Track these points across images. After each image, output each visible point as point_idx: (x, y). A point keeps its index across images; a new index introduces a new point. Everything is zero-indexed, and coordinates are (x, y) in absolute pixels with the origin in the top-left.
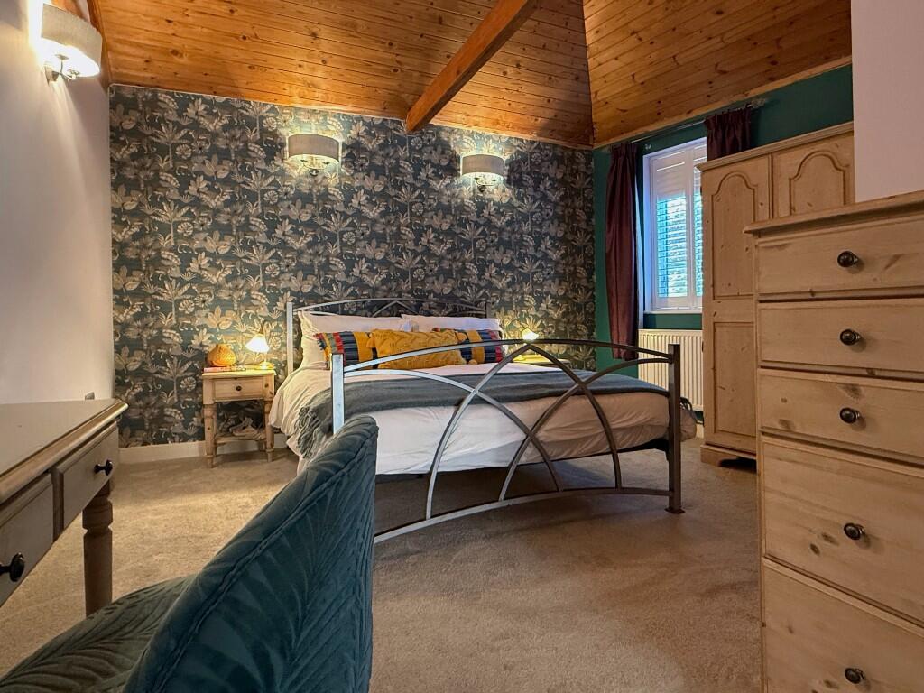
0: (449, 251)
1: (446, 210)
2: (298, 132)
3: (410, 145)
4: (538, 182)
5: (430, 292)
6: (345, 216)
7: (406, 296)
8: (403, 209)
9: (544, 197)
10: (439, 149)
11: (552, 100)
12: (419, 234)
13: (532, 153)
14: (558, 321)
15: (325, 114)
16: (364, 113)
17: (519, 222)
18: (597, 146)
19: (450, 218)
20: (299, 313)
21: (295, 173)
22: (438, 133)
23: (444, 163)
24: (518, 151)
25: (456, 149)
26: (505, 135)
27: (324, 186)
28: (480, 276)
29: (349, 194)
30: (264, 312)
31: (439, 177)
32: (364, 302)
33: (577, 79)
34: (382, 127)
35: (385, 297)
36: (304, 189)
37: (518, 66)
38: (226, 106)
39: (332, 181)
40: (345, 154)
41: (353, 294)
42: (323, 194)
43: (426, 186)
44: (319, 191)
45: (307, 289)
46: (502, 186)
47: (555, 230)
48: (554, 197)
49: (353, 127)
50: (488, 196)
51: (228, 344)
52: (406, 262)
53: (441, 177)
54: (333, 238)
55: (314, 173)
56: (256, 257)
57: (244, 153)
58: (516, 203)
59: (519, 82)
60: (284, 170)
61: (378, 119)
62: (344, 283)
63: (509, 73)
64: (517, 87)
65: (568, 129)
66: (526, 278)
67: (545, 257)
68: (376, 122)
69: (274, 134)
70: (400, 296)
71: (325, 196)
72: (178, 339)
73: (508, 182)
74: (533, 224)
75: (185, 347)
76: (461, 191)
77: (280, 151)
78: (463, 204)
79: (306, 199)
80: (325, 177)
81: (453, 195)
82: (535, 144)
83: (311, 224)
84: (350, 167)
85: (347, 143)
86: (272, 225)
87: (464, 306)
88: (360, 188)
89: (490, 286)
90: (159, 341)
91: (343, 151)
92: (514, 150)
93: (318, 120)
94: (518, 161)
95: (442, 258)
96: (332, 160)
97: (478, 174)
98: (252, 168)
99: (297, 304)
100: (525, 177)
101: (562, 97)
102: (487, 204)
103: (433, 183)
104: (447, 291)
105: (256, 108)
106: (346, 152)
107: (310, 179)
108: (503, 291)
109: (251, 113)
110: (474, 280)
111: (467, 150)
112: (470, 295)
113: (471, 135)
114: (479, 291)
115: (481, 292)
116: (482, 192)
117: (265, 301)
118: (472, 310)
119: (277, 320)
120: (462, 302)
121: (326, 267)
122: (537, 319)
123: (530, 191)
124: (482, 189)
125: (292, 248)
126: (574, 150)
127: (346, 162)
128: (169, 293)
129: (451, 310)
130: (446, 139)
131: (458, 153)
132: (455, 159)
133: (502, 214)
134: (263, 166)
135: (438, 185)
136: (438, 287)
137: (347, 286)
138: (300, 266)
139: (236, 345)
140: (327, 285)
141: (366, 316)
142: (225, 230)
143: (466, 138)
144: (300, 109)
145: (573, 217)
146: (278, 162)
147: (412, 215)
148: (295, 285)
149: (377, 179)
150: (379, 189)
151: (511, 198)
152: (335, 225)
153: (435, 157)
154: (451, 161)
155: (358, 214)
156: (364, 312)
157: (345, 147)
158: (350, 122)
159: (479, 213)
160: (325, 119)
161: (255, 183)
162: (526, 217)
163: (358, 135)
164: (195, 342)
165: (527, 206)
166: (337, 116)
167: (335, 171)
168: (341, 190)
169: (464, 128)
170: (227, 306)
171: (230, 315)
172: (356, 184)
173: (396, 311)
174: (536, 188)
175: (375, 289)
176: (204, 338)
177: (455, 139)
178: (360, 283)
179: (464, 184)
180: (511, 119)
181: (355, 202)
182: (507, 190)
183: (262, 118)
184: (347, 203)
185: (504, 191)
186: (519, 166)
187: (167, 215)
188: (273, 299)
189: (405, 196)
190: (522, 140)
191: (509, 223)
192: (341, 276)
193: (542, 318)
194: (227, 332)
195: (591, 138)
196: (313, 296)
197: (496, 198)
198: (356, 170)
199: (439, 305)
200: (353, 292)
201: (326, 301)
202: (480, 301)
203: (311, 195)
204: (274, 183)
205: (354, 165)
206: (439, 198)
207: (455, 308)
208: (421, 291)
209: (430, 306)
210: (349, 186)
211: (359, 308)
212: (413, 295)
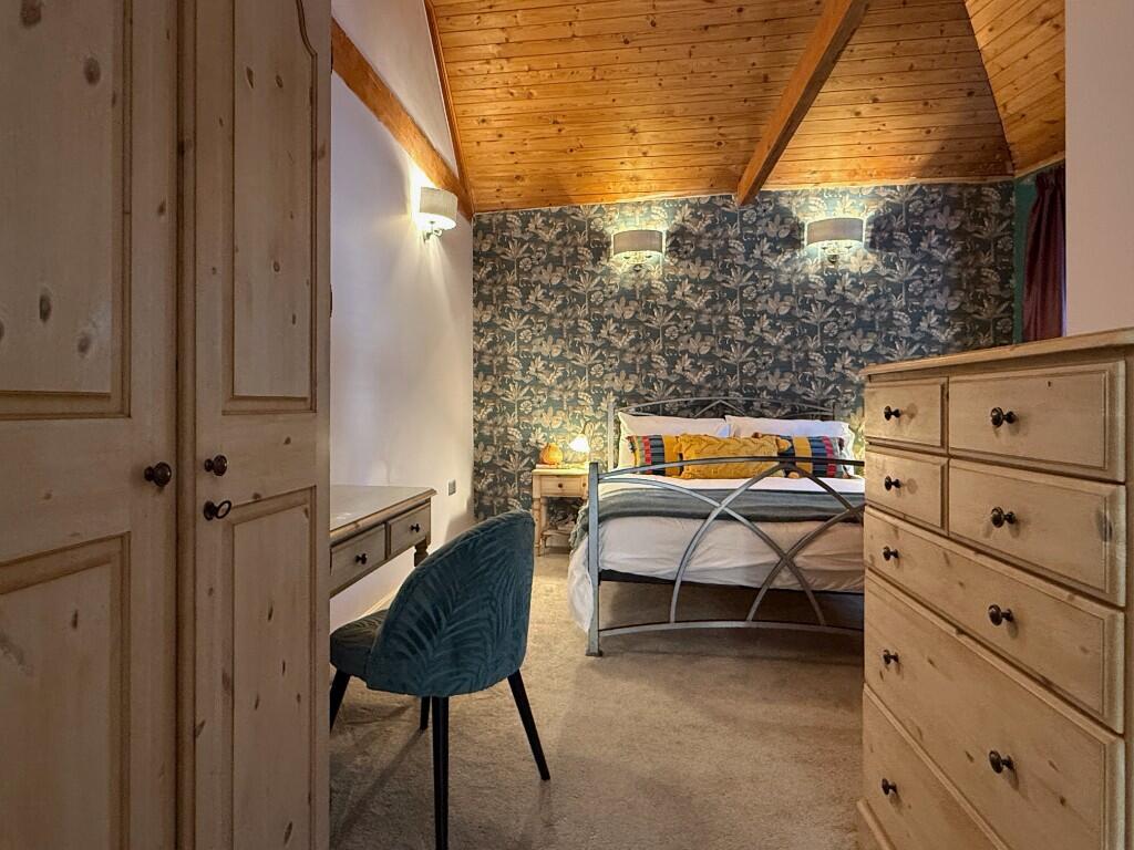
0: (789, 340)
1: (785, 291)
2: (623, 228)
3: (741, 220)
4: (916, 240)
5: (762, 389)
6: (668, 310)
7: (733, 395)
8: (732, 295)
9: (928, 259)
10: (778, 218)
11: (933, 130)
12: (750, 322)
13: (909, 203)
15: (649, 204)
16: (690, 194)
17: (886, 295)
18: (1019, 174)
19: (789, 300)
20: (620, 413)
21: (619, 271)
22: (776, 200)
23: (784, 234)
24: (888, 202)
25: (800, 216)
26: (868, 186)
27: (647, 281)
28: (829, 368)
29: (672, 287)
30: (589, 412)
31: (776, 252)
32: (686, 402)
33: (970, 94)
34: (710, 206)
35: (710, 396)
36: (628, 286)
37: (875, 101)
38: (560, 215)
39: (656, 274)
40: (669, 243)
41: (676, 394)
42: (646, 289)
43: (760, 266)
44: (642, 286)
45: (629, 389)
46: (863, 251)
47: (945, 301)
48: (943, 256)
49: (678, 212)
50: (841, 267)
51: (558, 443)
52: (734, 356)
53: (779, 252)
54: (655, 334)
55: (638, 268)
56: (583, 358)
57: (574, 258)
58: (883, 271)
59: (878, 119)
60: (609, 269)
61: (705, 198)
62: (665, 381)
63: (863, 112)
64: (876, 126)
65: (966, 157)
67: (927, 339)
68: (703, 202)
69: (601, 234)
70: (727, 395)
71: (648, 291)
72: (519, 437)
73: (872, 245)
74: (909, 296)
75: (524, 444)
76: (805, 266)
77: (605, 250)
78: (807, 281)
79: (628, 295)
80: (648, 271)
81: (795, 272)
82: (916, 189)
83: (634, 322)
84: (674, 256)
85: (671, 231)
86: (598, 325)
87: (806, 406)
88: (683, 278)
89: (842, 379)
90: (504, 438)
91: (667, 240)
92: (881, 203)
93: (642, 212)
94: (887, 217)
95: (778, 349)
96: (654, 253)
97: (827, 243)
98: (581, 271)
99: (620, 404)
100: (898, 235)
101: (950, 123)
102: (840, 278)
103: (768, 260)
104: (784, 387)
105: (586, 210)
106: (671, 241)
107: (633, 275)
109: (580, 218)
110: (821, 373)
111: (813, 213)
112: (814, 392)
113: (820, 195)
114: (826, 388)
115: (830, 388)
116: (833, 263)
117: (590, 402)
118: (817, 410)
119: (601, 420)
120: (805, 401)
121: (648, 365)
123: (906, 252)
124: (834, 259)
125: (615, 347)
126: (979, 187)
127: (670, 251)
128: (513, 394)
129: (788, 410)
130: (786, 206)
131: (802, 220)
132: (798, 227)
133: (861, 287)
134: (590, 268)
135: (774, 262)
136: (772, 383)
137: (668, 384)
138: (623, 365)
139: (565, 444)
140: (649, 384)
141: (688, 417)
142: (558, 334)
143: (812, 200)
144: (625, 204)
145: (977, 280)
146: (604, 262)
147: (743, 300)
148: (617, 384)
149: (703, 264)
150: (705, 275)
151: (876, 266)
152: (657, 320)
153: (772, 230)
154: (793, 231)
155: (683, 307)
156: (687, 412)
157: (670, 235)
158: (675, 207)
159: (829, 291)
160: (650, 209)
161: (584, 285)
162: (897, 290)
163: (683, 220)
164: (532, 440)
165: (900, 273)
166: (661, 203)
167: (658, 262)
168: (664, 282)
169: (810, 187)
170: (558, 405)
171: (561, 415)
172: (680, 273)
173: (720, 412)
174: (914, 248)
175: (699, 387)
176: (538, 437)
177: (799, 203)
178: (683, 381)
179: (808, 256)
180: (873, 165)
181: (678, 293)
182: (869, 255)
183: (591, 220)
184: (669, 296)
185: (865, 258)
186: (889, 223)
187: (513, 324)
188: (598, 398)
189: (734, 279)
190: (894, 188)
191: (872, 299)
192: (663, 375)
194: (558, 431)
195: (1009, 164)
196: (634, 396)
197: (854, 269)
198: (681, 259)
199: (773, 404)
200: (675, 391)
201: (647, 401)
202: (828, 400)
203: (634, 291)
204: (601, 283)
205: (678, 253)
206: (776, 277)
207: (794, 409)
208: (751, 388)
209: (762, 407)
210: (673, 277)
211: (681, 409)
212: (742, 393)
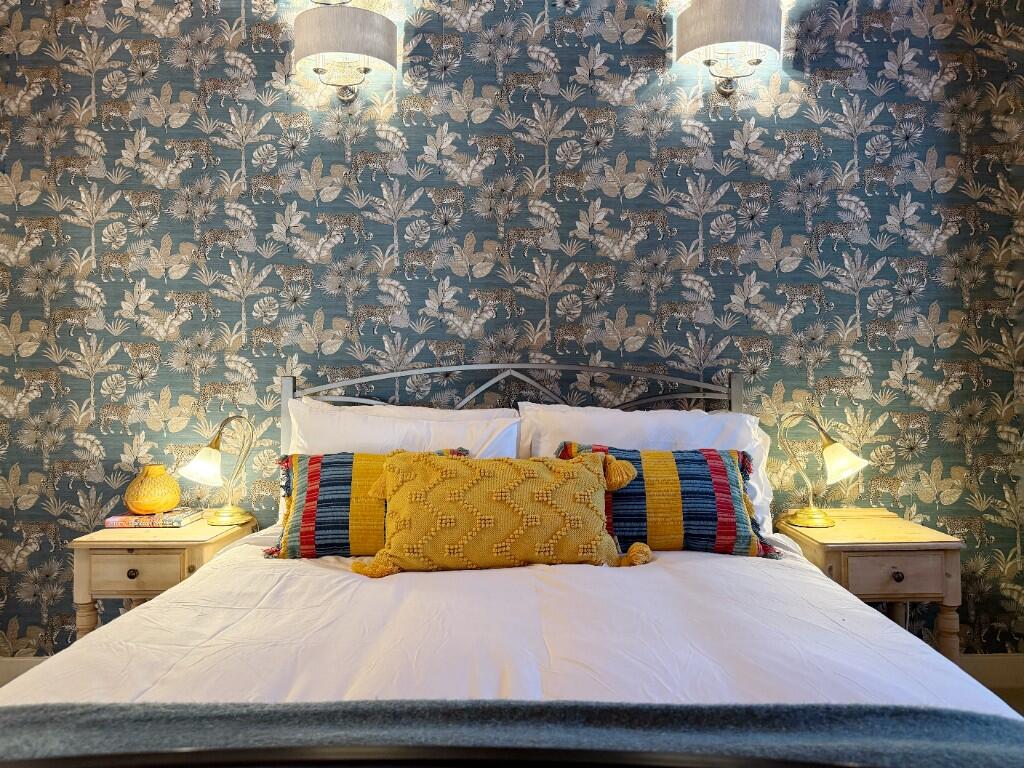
0: (642, 249)
1: (635, 150)
3: (551, 7)
4: (877, 54)
5: (593, 347)
6: (409, 185)
7: (538, 359)
8: (534, 156)
9: (899, 93)
12: (569, 215)
14: (937, 417)
17: (825, 164)
19: (644, 169)
21: (310, 102)
23: (633, 37)
27: (367, 123)
28: (719, 305)
29: (418, 132)
30: (248, 396)
31: (618, 71)
32: (447, 375)
35: (491, 361)
36: (328, 132)
39: (384, 110)
40: (411, 47)
41: (425, 357)
42: (366, 139)
43: (590, 99)
44: (356, 135)
45: (331, 347)
46: (780, 75)
47: (934, 176)
48: (926, 88)
50: (742, 105)
52: (541, 280)
53: (625, 73)
54: (383, 235)
55: (348, 96)
56: (236, 284)
57: (218, 72)
58: (818, 116)
60: (290, 98)
62: (406, 333)
66: (844, 305)
67: (901, 248)
70: (525, 359)
71: (369, 145)
72: (97, 452)
73: (797, 64)
74: (866, 163)
75: (109, 466)
76: (673, 101)
77: (282, 58)
78: (677, 132)
79: (328, 153)
80: (368, 104)
81: (654, 113)
83: (340, 208)
84: (420, 74)
85: (414, 23)
86: (267, 212)
87: (678, 382)
88: (439, 120)
89: (745, 327)
90: (66, 453)
91: (406, 41)
95: (623, 266)
96: (377, 65)
97: (716, 50)
99: (313, 381)
100: (844, 47)
102: (740, 126)
103: (605, 89)
104: (635, 344)
106: (413, 43)
107: (339, 112)
108: (780, 341)
110: (704, 315)
112: (691, 354)
114: (714, 344)
115: (723, 345)
116: (726, 95)
117: (249, 373)
118: (697, 390)
120: (674, 372)
121: (371, 298)
122: (873, 410)
123: (858, 81)
124: (726, 89)
127: (412, 64)
128: (87, 360)
129: (644, 389)
132: (659, 25)
133: (780, 147)
134: (250, 94)
135: (618, 92)
136: (612, 336)
137: (411, 337)
138: (319, 298)
140: (373, 339)
141: (451, 405)
142: (181, 231)
146: (278, 82)
148: (308, 339)
149: (477, 93)
150: (481, 116)
151: (805, 106)
152: (389, 207)
153: (611, 28)
154: (650, 31)
155: (437, 177)
156: (445, 396)
157: (411, 31)
159: (719, 150)
161: (239, 130)
162: (841, 152)
164: (126, 458)
165: (849, 120)
168: (402, 128)
170: (179, 383)
171: (187, 404)
172: (434, 109)
174: (873, 71)
175: (472, 345)
176: (139, 449)
178: (439, 331)
179: (680, 82)
181: (430, 151)
182: (794, 85)
184: (413, 156)
185: (784, 89)
186: (827, 22)
189: (540, 126)
191: (797, 169)
192: (400, 319)
194: (180, 439)
197: (764, 109)
198: (433, 81)
199: (614, 378)
200: (425, 352)
201: (369, 373)
202: (720, 367)
203: (340, 144)
204: (271, 127)
205: (430, 69)
206: (620, 124)
207: (653, 385)
208: (572, 345)
209: (593, 383)
210: (419, 116)
211: (436, 389)
212: (554, 356)
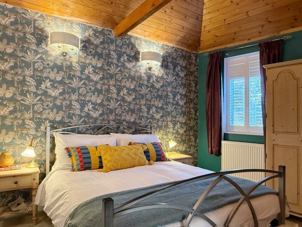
0: (134, 100)
1: (133, 78)
2: (56, 30)
3: (116, 43)
4: (175, 67)
5: (124, 120)
6: (81, 79)
7: (112, 123)
8: (111, 76)
9: (178, 75)
10: (130, 46)
11: (184, 28)
12: (119, 90)
13: (173, 53)
14: (182, 135)
15: (72, 22)
16: (93, 24)
17: (166, 86)
19: (134, 82)
20: (54, 133)
21: (54, 54)
22: (130, 39)
23: (133, 54)
24: (167, 51)
25: (138, 48)
26: (161, 43)
27: (70, 62)
28: (148, 112)
29: (84, 67)
30: (32, 132)
31: (129, 61)
32: (90, 126)
33: (197, 19)
34: (102, 32)
35: (101, 123)
36: (59, 63)
37: (172, 9)
38: (13, 11)
39: (75, 60)
42: (69, 66)
43: (123, 66)
44: (67, 64)
45: (58, 119)
46: (159, 68)
47: (182, 91)
48: (181, 75)
49: (87, 31)
50: (152, 72)
51: (9, 152)
52: (113, 105)
53: (131, 61)
54: (74, 91)
55: (64, 54)
56: (29, 100)
57: (23, 39)
58: (165, 77)
59: (170, 17)
60: (47, 51)
61: (100, 28)
62: (79, 116)
63: (167, 12)
64: (170, 19)
65: (189, 42)
66: (169, 113)
67: (177, 104)
68: (99, 30)
69: (42, 30)
70: (109, 123)
71: (70, 67)
73: (162, 66)
74: (173, 87)
76: (140, 69)
77: (45, 40)
78: (141, 76)
79: (59, 68)
80: (70, 57)
81: (136, 71)
82: (174, 49)
83: (61, 82)
84: (84, 52)
85: (83, 39)
86: (39, 82)
87: (140, 128)
88: (89, 64)
89: (153, 117)
91: (81, 43)
92: (165, 51)
93: (67, 25)
94: (166, 56)
95: (130, 103)
96: (75, 48)
97: (149, 61)
98: (28, 48)
99: (53, 128)
100: (169, 64)
101: (190, 27)
102: (152, 77)
103: (127, 64)
104: (132, 120)
105: (32, 13)
106: (83, 44)
107: (62, 58)
108: (158, 120)
109: (28, 17)
110: (145, 114)
111: (143, 48)
112: (143, 122)
113: (146, 41)
114: (147, 121)
115: (149, 121)
116: (150, 70)
117: (33, 125)
118: (144, 130)
119: (40, 136)
120: (140, 126)
121: (70, 106)
122: (173, 133)
123: (172, 71)
124: (150, 69)
125: (51, 95)
126: (190, 53)
127: (82, 49)
130: (134, 42)
131: (139, 50)
132: (137, 53)
133: (159, 82)
134: (35, 48)
135: (129, 65)
136: (128, 118)
137: (80, 117)
138: (55, 106)
139: (14, 152)
140: (70, 117)
141: (91, 134)
142: (10, 84)
143: (143, 43)
144: (57, 18)
145: (190, 84)
146: (44, 46)
147: (116, 80)
148: (51, 116)
149: (98, 60)
150: (99, 65)
151: (163, 74)
152: (75, 84)
153: (128, 51)
154: (136, 54)
155: (88, 78)
156: (90, 131)
157: (82, 41)
158: (85, 28)
159: (148, 81)
160: (72, 25)
161: (30, 57)
162: (169, 84)
163: (89, 36)
165: (170, 79)
166: (78, 24)
167: (76, 54)
168: (79, 65)
169: (143, 38)
170: (9, 128)
171: (11, 134)
172: (88, 62)
173: (107, 132)
174: (174, 70)
175: (96, 119)
177: (138, 43)
178: (88, 115)
179: (141, 65)
180: (165, 35)
181: (86, 72)
183: (35, 21)
184: (82, 72)
185: (160, 71)
186: (167, 59)
188: (39, 123)
189: (113, 70)
190: (168, 46)
191: (162, 86)
192: (78, 112)
193: (175, 133)
194: (9, 144)
195: (199, 48)
196: (62, 123)
197: (156, 74)
198: (87, 54)
199: (128, 127)
200: (84, 121)
201: (69, 126)
202: (148, 125)
203: (62, 66)
204: (41, 58)
205: (87, 51)
206: (130, 72)
207: (136, 129)
208: (120, 120)
209: (124, 128)
210: (84, 63)
211: (87, 130)
212: (115, 122)
